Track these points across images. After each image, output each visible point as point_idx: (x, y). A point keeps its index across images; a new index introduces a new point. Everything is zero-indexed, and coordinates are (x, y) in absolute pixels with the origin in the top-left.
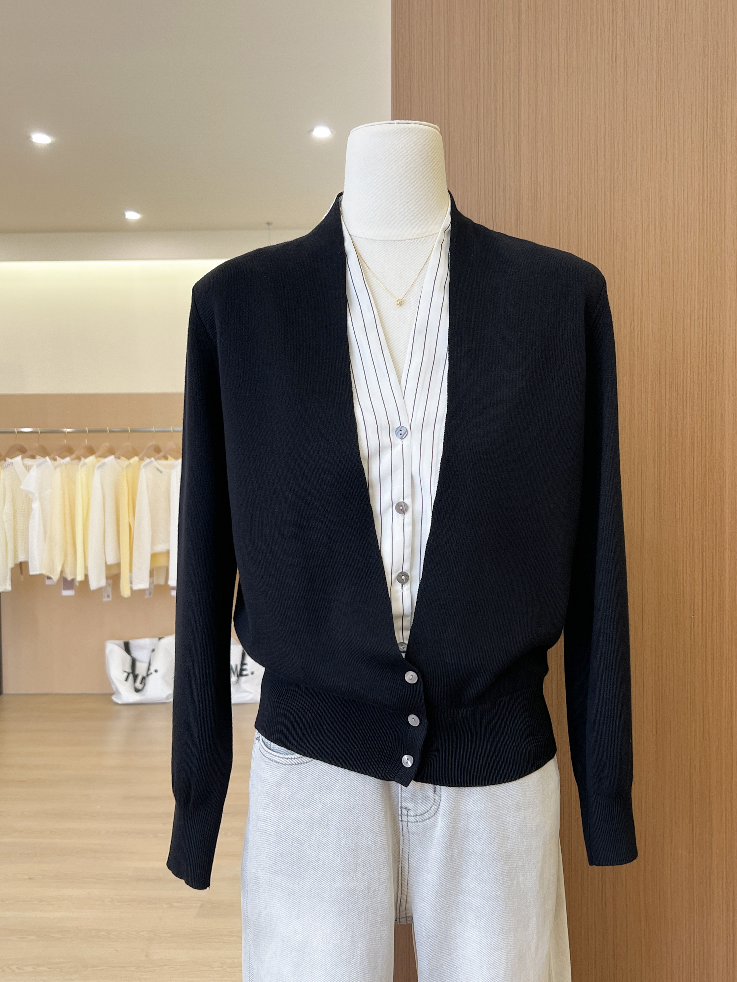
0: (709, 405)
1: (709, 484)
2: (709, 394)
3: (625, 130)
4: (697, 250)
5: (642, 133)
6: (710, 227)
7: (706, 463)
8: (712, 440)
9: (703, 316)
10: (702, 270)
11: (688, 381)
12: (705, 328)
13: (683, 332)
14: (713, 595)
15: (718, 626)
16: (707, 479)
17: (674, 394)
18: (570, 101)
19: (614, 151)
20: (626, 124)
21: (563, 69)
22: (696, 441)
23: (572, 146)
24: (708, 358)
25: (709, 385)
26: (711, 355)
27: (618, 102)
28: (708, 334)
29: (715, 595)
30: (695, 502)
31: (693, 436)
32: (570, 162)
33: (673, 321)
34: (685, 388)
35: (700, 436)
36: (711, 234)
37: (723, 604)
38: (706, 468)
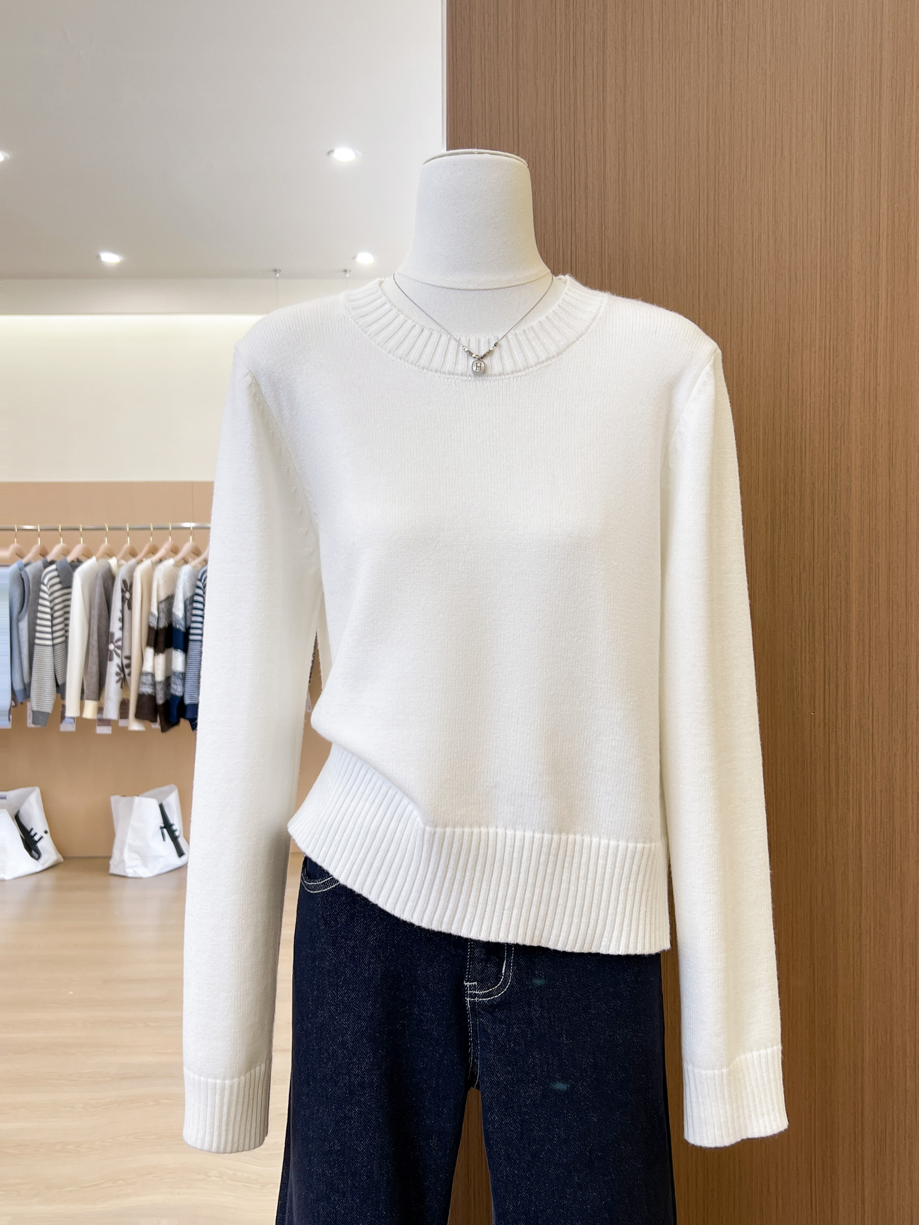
0: (832, 455)
1: (832, 552)
2: (832, 443)
3: (733, 118)
4: (819, 266)
5: (753, 122)
6: (834, 238)
7: (829, 527)
8: (836, 498)
9: (825, 347)
10: (824, 291)
11: (808, 426)
12: (828, 361)
13: (802, 366)
14: (837, 687)
15: (843, 725)
16: (830, 546)
17: (791, 442)
18: (666, 81)
19: (719, 143)
20: (734, 111)
21: (658, 41)
22: (817, 499)
23: (669, 136)
24: (831, 398)
25: (832, 430)
26: (835, 395)
27: (724, 84)
28: (831, 368)
29: (840, 687)
30: (816, 574)
31: (813, 494)
32: (666, 155)
33: (789, 352)
34: (804, 435)
35: (822, 495)
36: (836, 246)
37: (849, 699)
38: (829, 532)
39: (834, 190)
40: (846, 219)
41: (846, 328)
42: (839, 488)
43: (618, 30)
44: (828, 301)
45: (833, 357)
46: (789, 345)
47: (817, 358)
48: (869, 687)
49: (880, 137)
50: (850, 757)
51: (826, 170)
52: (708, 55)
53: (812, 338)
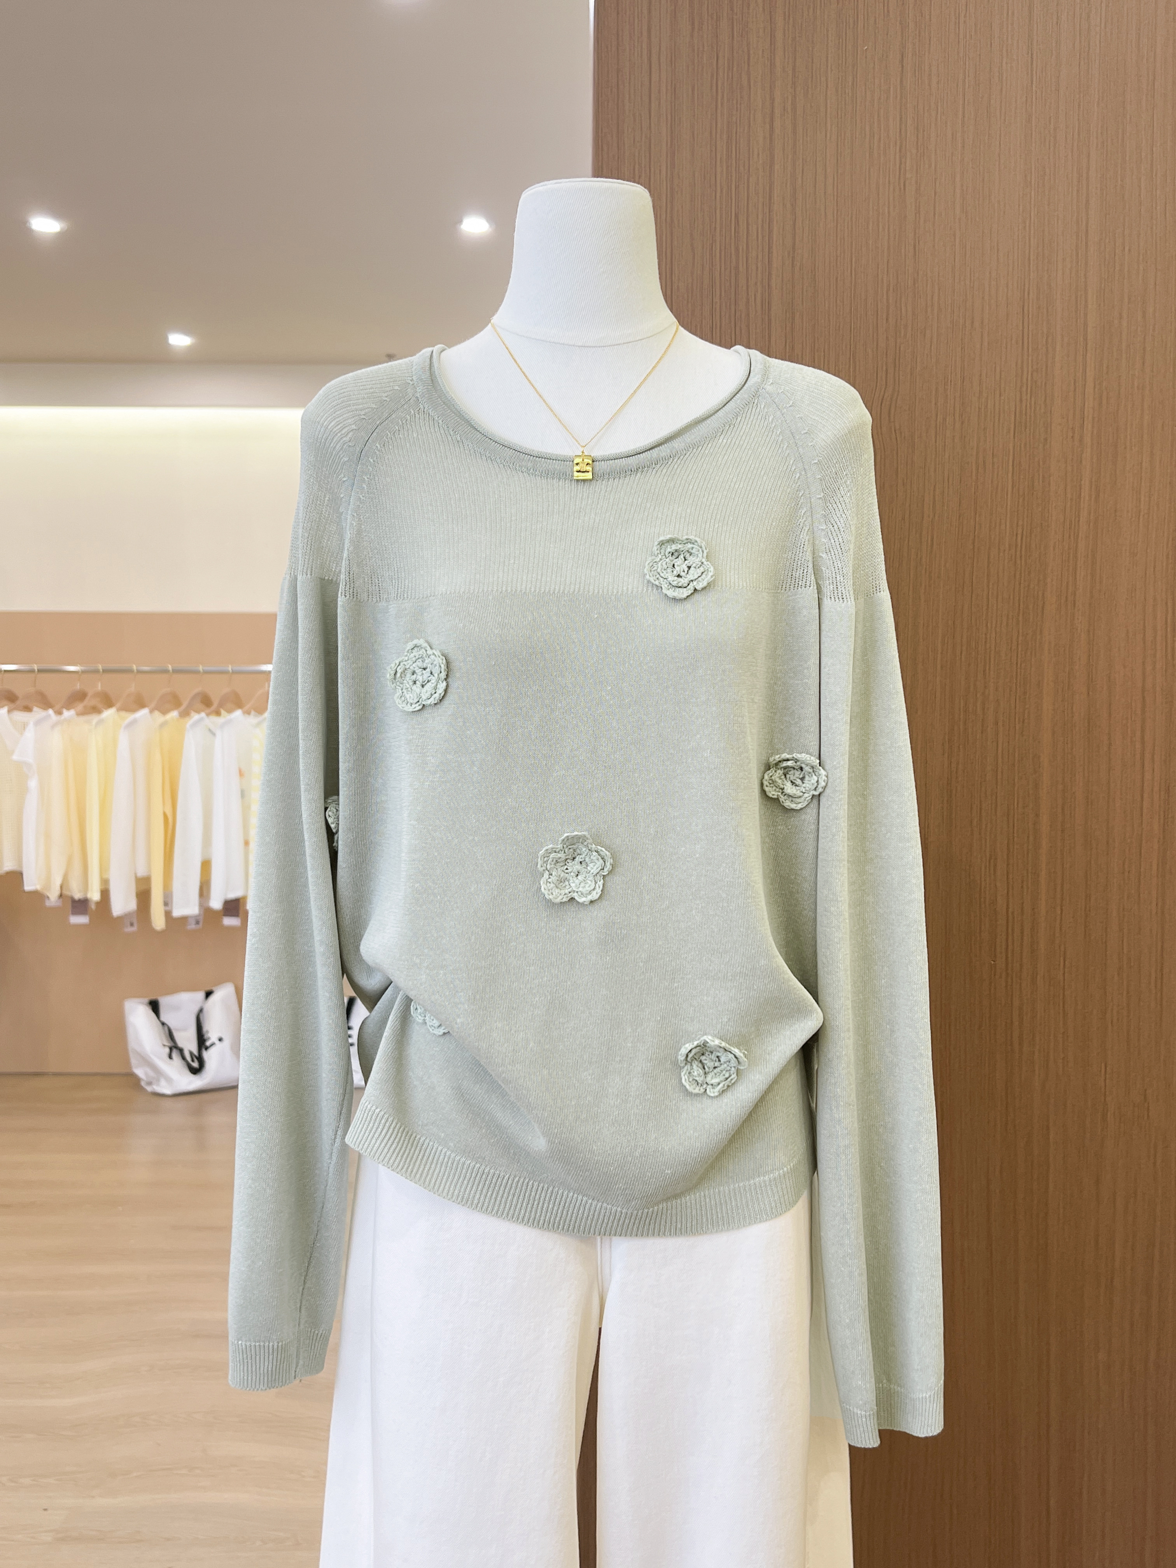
0: (1020, 669)
2: (1021, 655)
5: (939, 289)
6: (1030, 421)
9: (1016, 546)
10: (1017, 482)
11: (993, 636)
12: (1019, 562)
13: (988, 566)
15: (1029, 976)
18: (840, 241)
29: (1025, 933)
33: (974, 550)
34: (988, 645)
37: (1037, 948)
39: (1032, 367)
40: (1045, 400)
41: (1041, 524)
42: (1027, 706)
43: (786, 184)
44: (1021, 493)
45: (1025, 557)
46: (974, 542)
47: (1006, 557)
48: (1061, 934)
49: (1086, 307)
50: (1036, 1013)
51: (1023, 343)
52: (889, 212)
53: (1001, 536)
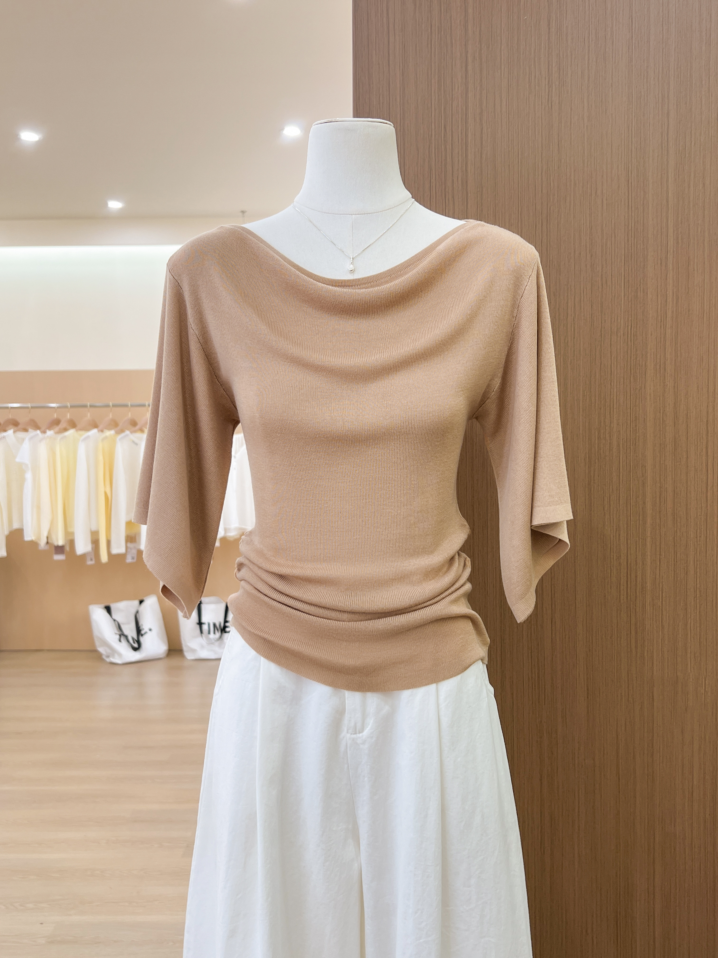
1: (633, 480)
2: (633, 402)
4: (623, 275)
7: (630, 462)
8: (636, 441)
11: (615, 390)
13: (611, 347)
14: (636, 577)
16: (632, 476)
17: (603, 402)
19: (550, 186)
20: (561, 163)
23: (513, 182)
24: (632, 370)
25: (633, 393)
26: (635, 367)
27: (553, 143)
28: (632, 349)
30: (621, 495)
31: (619, 438)
32: (511, 196)
35: (626, 438)
36: (635, 260)
37: (645, 585)
38: (630, 466)
40: (643, 240)
41: (643, 319)
42: (637, 435)
44: (630, 300)
45: (634, 340)
46: (601, 332)
47: (622, 340)
48: (660, 577)
49: (667, 181)
50: (645, 627)
53: (618, 327)
